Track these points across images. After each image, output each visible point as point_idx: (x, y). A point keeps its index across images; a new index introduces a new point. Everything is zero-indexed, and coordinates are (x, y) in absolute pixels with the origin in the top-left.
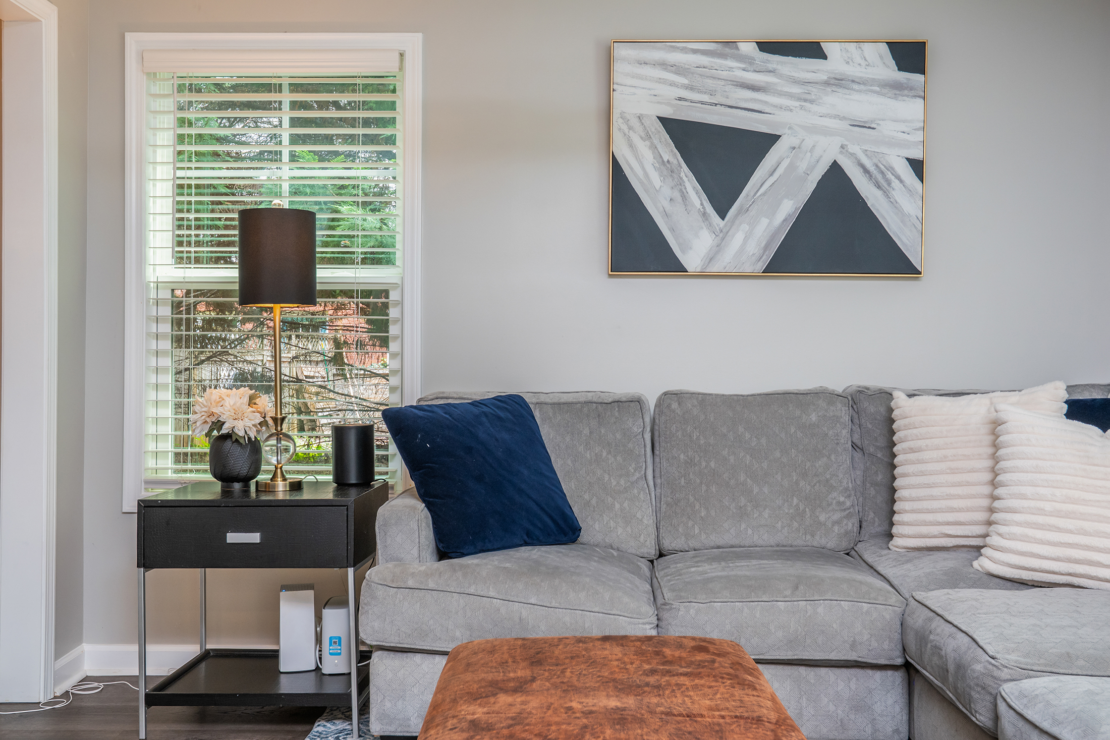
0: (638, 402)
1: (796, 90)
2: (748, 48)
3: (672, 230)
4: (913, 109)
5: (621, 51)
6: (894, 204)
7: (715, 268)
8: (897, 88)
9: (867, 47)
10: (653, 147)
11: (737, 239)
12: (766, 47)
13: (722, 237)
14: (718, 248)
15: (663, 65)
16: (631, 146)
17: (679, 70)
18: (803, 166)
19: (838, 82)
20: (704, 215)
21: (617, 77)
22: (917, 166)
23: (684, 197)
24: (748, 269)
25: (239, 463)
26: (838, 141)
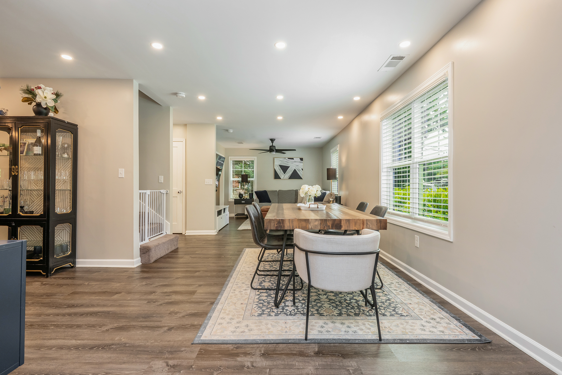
0: (276, 191)
1: (291, 162)
2: (287, 158)
3: (280, 175)
4: (302, 164)
5: (275, 159)
6: (300, 173)
7: (284, 179)
8: (301, 162)
9: (298, 158)
10: (278, 168)
11: (286, 176)
12: (288, 158)
13: (285, 176)
14: (284, 177)
15: (279, 160)
16: (276, 167)
17: (281, 160)
18: (292, 169)
19: (295, 162)
20: (283, 174)
21: (275, 161)
22: (302, 169)
23: (281, 172)
24: (287, 179)
25: (241, 196)
26: (295, 167)
